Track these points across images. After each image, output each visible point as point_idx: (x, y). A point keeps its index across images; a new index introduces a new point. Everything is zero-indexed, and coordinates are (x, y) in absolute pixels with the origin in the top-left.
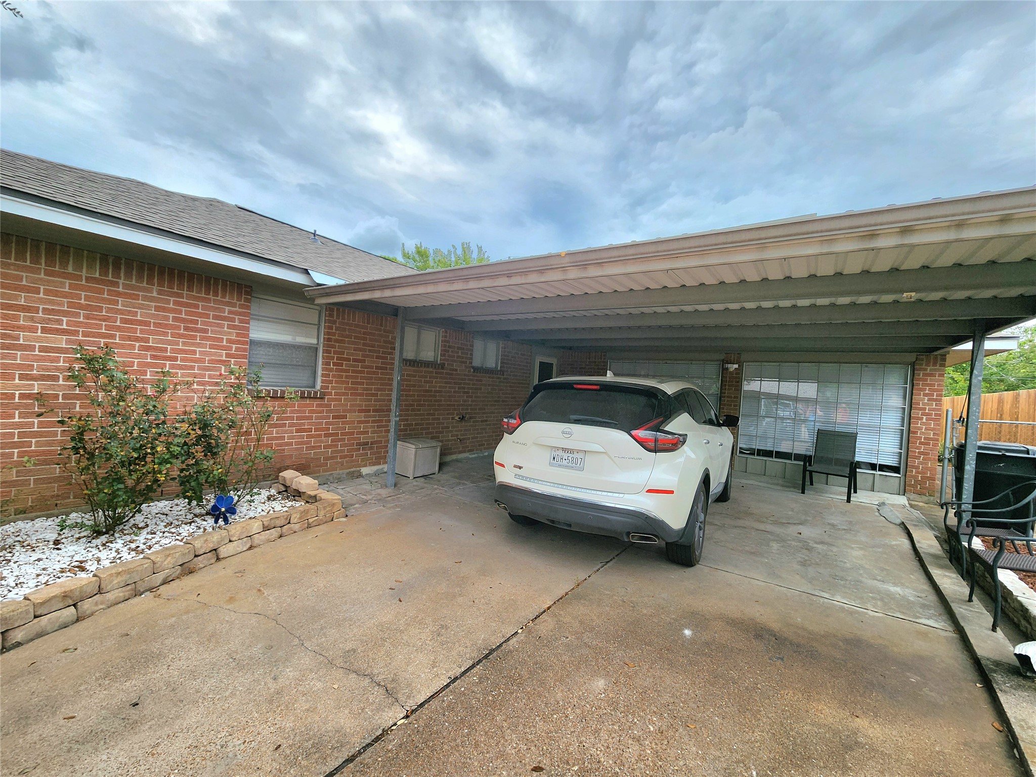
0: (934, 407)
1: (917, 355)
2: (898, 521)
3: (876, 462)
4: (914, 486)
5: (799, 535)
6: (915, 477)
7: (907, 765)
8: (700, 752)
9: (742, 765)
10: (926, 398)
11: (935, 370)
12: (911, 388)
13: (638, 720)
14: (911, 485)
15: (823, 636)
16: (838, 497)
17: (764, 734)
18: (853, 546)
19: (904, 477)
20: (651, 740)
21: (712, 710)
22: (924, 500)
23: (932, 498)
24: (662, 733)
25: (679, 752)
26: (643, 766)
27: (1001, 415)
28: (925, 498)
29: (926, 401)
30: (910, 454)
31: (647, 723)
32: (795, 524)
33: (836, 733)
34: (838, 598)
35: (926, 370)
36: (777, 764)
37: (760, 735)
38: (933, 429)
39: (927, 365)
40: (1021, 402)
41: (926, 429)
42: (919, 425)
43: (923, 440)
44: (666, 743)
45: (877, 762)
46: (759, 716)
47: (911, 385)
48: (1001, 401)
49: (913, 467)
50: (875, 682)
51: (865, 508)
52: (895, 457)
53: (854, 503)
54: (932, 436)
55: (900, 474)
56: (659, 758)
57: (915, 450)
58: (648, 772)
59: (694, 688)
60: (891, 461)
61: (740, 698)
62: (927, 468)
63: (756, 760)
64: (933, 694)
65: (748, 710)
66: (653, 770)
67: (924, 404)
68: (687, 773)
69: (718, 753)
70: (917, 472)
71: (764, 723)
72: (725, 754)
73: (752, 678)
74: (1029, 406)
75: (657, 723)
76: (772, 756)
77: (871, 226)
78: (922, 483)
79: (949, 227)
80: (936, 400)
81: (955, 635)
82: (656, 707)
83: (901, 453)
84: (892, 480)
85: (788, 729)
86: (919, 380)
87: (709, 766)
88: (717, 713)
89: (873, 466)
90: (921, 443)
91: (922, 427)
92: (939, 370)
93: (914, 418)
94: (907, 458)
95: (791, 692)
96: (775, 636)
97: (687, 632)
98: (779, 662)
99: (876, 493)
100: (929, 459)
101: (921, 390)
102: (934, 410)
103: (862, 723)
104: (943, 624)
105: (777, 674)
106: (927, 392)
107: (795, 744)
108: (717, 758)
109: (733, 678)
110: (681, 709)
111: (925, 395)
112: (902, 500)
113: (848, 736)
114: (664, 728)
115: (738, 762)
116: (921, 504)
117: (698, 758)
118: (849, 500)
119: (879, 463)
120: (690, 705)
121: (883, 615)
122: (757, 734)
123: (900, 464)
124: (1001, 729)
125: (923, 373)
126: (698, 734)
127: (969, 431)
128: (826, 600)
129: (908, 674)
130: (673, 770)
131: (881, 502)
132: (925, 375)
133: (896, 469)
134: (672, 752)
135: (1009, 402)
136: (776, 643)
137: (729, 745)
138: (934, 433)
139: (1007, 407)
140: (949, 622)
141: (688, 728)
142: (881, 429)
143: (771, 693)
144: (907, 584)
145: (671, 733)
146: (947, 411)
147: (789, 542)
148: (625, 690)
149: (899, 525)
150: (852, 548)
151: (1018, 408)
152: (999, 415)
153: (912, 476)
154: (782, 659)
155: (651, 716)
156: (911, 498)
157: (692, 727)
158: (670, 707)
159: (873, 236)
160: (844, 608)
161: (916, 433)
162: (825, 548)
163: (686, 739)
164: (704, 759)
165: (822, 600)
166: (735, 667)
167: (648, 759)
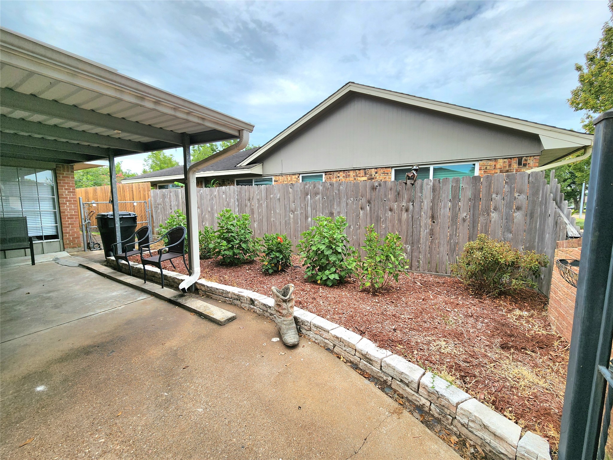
0: (72, 196)
1: (56, 164)
2: (77, 265)
3: (42, 235)
4: (69, 244)
5: (29, 295)
6: (69, 239)
7: (192, 343)
8: (139, 415)
9: (159, 398)
10: (67, 191)
11: (69, 174)
12: (56, 185)
13: (88, 449)
14: (68, 244)
15: (115, 329)
16: (22, 264)
17: (149, 380)
18: (70, 285)
19: (62, 240)
20: (111, 443)
21: (117, 399)
22: (75, 251)
23: (80, 248)
24: (111, 434)
25: (131, 427)
26: (126, 454)
27: (88, 200)
28: (76, 249)
29: (67, 193)
30: (63, 225)
31: (96, 442)
32: (15, 290)
33: (167, 354)
34: (98, 311)
35: (63, 174)
36: (167, 383)
37: (149, 382)
38: (74, 209)
39: (64, 171)
40: (98, 192)
41: (70, 210)
42: (65, 208)
43: (69, 216)
44: (120, 434)
45: (186, 350)
46: (138, 378)
47: (56, 183)
48: (87, 193)
49: (67, 233)
50: (153, 329)
51: (47, 264)
52: (53, 229)
53: (38, 264)
54: (74, 213)
55: (59, 239)
56: (127, 441)
57: (66, 223)
58: (132, 452)
59: (94, 402)
60: (52, 232)
61: (121, 381)
62: (75, 232)
63: (160, 390)
64: (171, 319)
65: (131, 381)
66: (133, 448)
67: (66, 195)
68: (146, 427)
69: (145, 406)
70: (70, 236)
71: (143, 378)
72: (148, 403)
73: (114, 369)
74: (103, 194)
75: (101, 435)
76: (162, 383)
77: (146, 93)
78: (73, 241)
79: (172, 108)
80: (72, 192)
81: (153, 297)
82: (87, 432)
83: (57, 226)
84: (55, 244)
85: (153, 369)
86: (60, 180)
87: (149, 414)
88: (121, 396)
89: (40, 238)
90: (69, 218)
91: (68, 209)
92: (71, 175)
93: (62, 203)
94: (62, 228)
95: (135, 358)
96: (95, 346)
97: (40, 388)
98: (114, 354)
99: (46, 254)
100: (75, 227)
101: (62, 186)
102: (72, 198)
103: (168, 344)
104: (145, 296)
105: (121, 358)
106: (66, 187)
107: (162, 371)
108: (148, 408)
109: (105, 379)
110: (102, 416)
111: (66, 189)
112: (65, 254)
113: (171, 351)
114: (108, 432)
115: (156, 399)
116: (75, 253)
117: (142, 418)
118: (33, 263)
119: (44, 235)
120: (104, 409)
121: (124, 306)
122: (147, 383)
123: (57, 233)
124: (193, 314)
125: (62, 176)
126: (127, 412)
127: (115, 207)
128: (95, 315)
129: (158, 319)
130: (140, 435)
131: (54, 258)
132: (63, 177)
133: (55, 237)
134: (129, 432)
135: (92, 193)
136: (100, 348)
137: (145, 399)
138: (74, 212)
139: (91, 195)
140: (146, 294)
141: (119, 416)
142: (41, 213)
143: (129, 366)
144: (116, 289)
145: (115, 428)
146: (79, 198)
147: (28, 301)
148: (51, 453)
149: (78, 266)
150: (71, 287)
151: (97, 195)
152: (87, 200)
153: (68, 239)
154: (113, 351)
155: (92, 438)
156: (69, 251)
157: (120, 413)
158: (96, 422)
159: (142, 98)
160: (106, 313)
161: (64, 212)
162: (57, 294)
163: (125, 420)
164: (143, 415)
165: (92, 316)
166: (98, 374)
167: (123, 449)
